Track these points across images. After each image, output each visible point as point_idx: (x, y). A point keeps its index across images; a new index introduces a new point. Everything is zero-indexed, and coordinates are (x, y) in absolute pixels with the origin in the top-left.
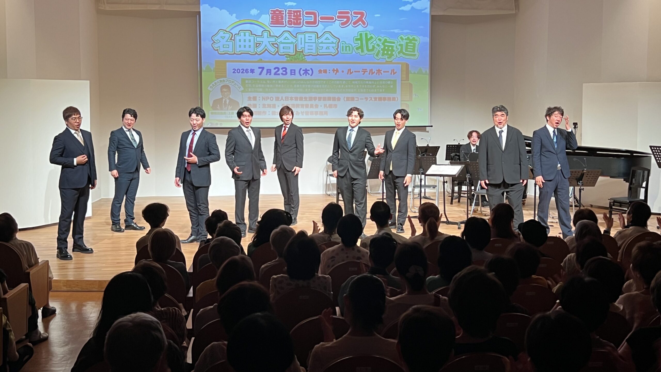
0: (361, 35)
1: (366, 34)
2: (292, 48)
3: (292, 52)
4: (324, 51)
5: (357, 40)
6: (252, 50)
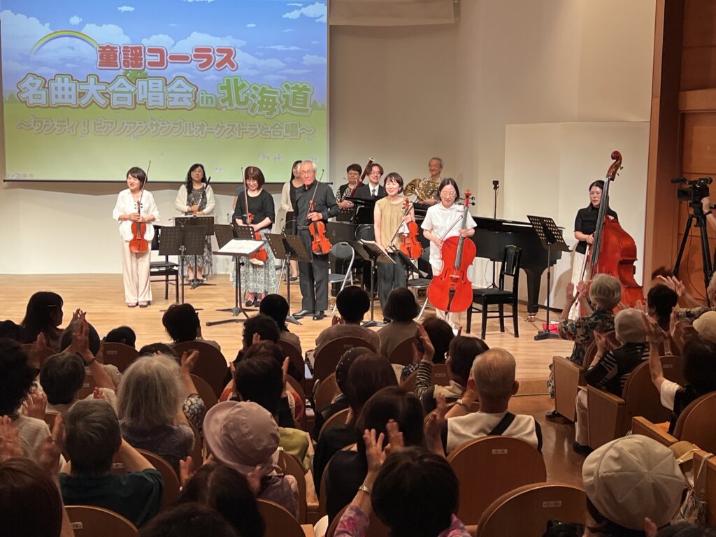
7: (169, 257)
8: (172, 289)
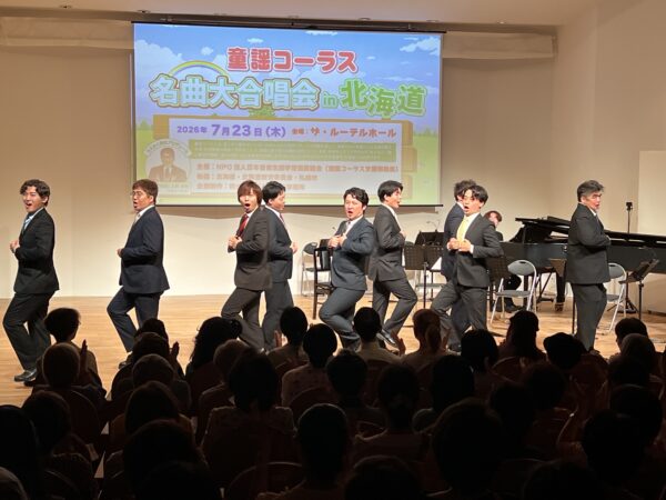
0: (349, 83)
1: (356, 82)
2: (257, 101)
3: (256, 104)
4: (299, 104)
5: (344, 89)
6: (203, 102)
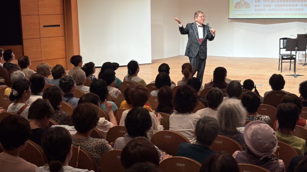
7: (292, 52)
8: (293, 65)
